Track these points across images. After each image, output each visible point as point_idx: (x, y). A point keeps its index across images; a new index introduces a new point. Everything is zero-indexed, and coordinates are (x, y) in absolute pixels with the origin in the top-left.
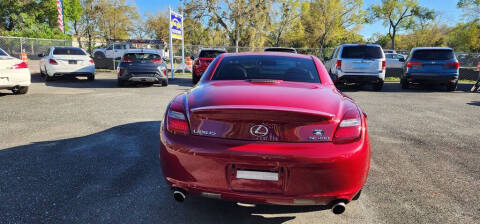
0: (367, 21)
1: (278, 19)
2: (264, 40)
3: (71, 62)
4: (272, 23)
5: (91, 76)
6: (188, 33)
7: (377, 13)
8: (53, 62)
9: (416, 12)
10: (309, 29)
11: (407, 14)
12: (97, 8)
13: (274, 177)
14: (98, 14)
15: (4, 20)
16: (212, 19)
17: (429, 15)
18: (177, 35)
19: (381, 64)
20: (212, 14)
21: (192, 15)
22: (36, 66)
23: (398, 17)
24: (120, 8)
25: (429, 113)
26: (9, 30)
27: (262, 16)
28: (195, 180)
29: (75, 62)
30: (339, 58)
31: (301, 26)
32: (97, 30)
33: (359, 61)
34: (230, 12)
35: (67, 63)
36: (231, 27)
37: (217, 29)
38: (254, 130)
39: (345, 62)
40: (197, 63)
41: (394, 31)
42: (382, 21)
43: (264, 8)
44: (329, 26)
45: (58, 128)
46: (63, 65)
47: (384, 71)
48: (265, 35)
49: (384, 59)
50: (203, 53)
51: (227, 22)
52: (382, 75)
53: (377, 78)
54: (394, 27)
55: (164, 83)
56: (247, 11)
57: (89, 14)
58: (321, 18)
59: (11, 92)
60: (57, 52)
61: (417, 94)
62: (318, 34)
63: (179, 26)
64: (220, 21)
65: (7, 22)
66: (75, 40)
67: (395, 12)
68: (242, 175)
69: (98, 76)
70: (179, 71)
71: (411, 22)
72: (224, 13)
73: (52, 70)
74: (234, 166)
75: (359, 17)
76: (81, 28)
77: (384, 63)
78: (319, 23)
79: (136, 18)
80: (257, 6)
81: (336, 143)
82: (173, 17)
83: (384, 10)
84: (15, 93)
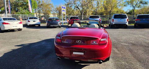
0: (125, 6)
1: (96, 6)
2: (91, 12)
3: (34, 21)
4: (94, 7)
5: (39, 25)
6: (68, 12)
7: (128, 3)
8: (29, 21)
9: (141, 2)
10: (106, 9)
11: (138, 3)
12: (41, 5)
13: (82, 54)
14: (42, 6)
15: (15, 9)
16: (75, 7)
17: (146, 3)
18: (64, 12)
19: (126, 20)
20: (75, 5)
21: (69, 6)
22: (25, 22)
23: (135, 4)
24: (48, 4)
25: (140, 36)
26: (17, 12)
27: (91, 5)
28: (63, 54)
29: (35, 21)
30: (113, 18)
31: (103, 8)
32: (41, 11)
33: (119, 19)
34: (80, 5)
35: (33, 22)
36: (81, 9)
37: (77, 10)
38: (77, 42)
39: (115, 20)
40: (69, 21)
41: (134, 9)
42: (130, 5)
43: (91, 3)
44: (112, 8)
45: (30, 40)
46: (32, 22)
47: (128, 22)
48: (91, 11)
49: (127, 18)
50: (71, 18)
51: (80, 8)
52: (127, 24)
53: (125, 24)
54: (134, 7)
55: (60, 27)
56: (86, 4)
57: (39, 6)
58: (110, 5)
59: (17, 30)
60: (30, 18)
61: (138, 29)
62: (109, 10)
63: (64, 10)
64: (77, 7)
65: (16, 9)
66: (35, 14)
67: (134, 2)
68: (74, 53)
69: (41, 25)
70: (65, 23)
71: (139, 6)
72: (79, 5)
73: (29, 24)
74: (72, 51)
75: (122, 4)
76: (37, 11)
77: (127, 20)
78: (109, 7)
79: (53, 7)
80: (89, 2)
81: (99, 45)
82: (63, 7)
83: (130, 2)
84: (19, 30)
